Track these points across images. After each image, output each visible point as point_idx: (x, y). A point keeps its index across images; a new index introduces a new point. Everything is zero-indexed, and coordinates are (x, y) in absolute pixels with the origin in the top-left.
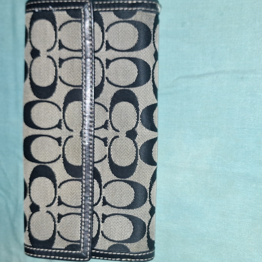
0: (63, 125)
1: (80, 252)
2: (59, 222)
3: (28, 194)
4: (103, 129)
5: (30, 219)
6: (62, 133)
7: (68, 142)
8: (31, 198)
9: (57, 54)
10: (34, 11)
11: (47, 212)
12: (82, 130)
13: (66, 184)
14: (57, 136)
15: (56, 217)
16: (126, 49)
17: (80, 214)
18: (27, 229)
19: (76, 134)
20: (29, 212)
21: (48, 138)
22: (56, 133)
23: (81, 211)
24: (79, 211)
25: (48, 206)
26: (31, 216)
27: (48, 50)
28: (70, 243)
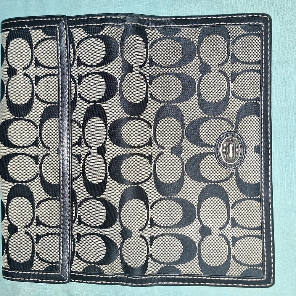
0: (40, 142)
1: (59, 274)
2: (37, 243)
3: (6, 215)
4: (77, 146)
5: (8, 241)
6: (40, 151)
7: (45, 160)
8: (8, 219)
9: (33, 71)
10: (10, 30)
11: (26, 233)
12: (59, 147)
13: (44, 203)
14: (34, 154)
15: (34, 237)
16: (95, 64)
17: (59, 234)
18: (5, 251)
19: (53, 152)
20: (7, 234)
21: (24, 157)
22: (33, 151)
23: (60, 231)
24: (57, 231)
25: (26, 227)
26: (9, 238)
27: (25, 69)
28: (48, 265)
